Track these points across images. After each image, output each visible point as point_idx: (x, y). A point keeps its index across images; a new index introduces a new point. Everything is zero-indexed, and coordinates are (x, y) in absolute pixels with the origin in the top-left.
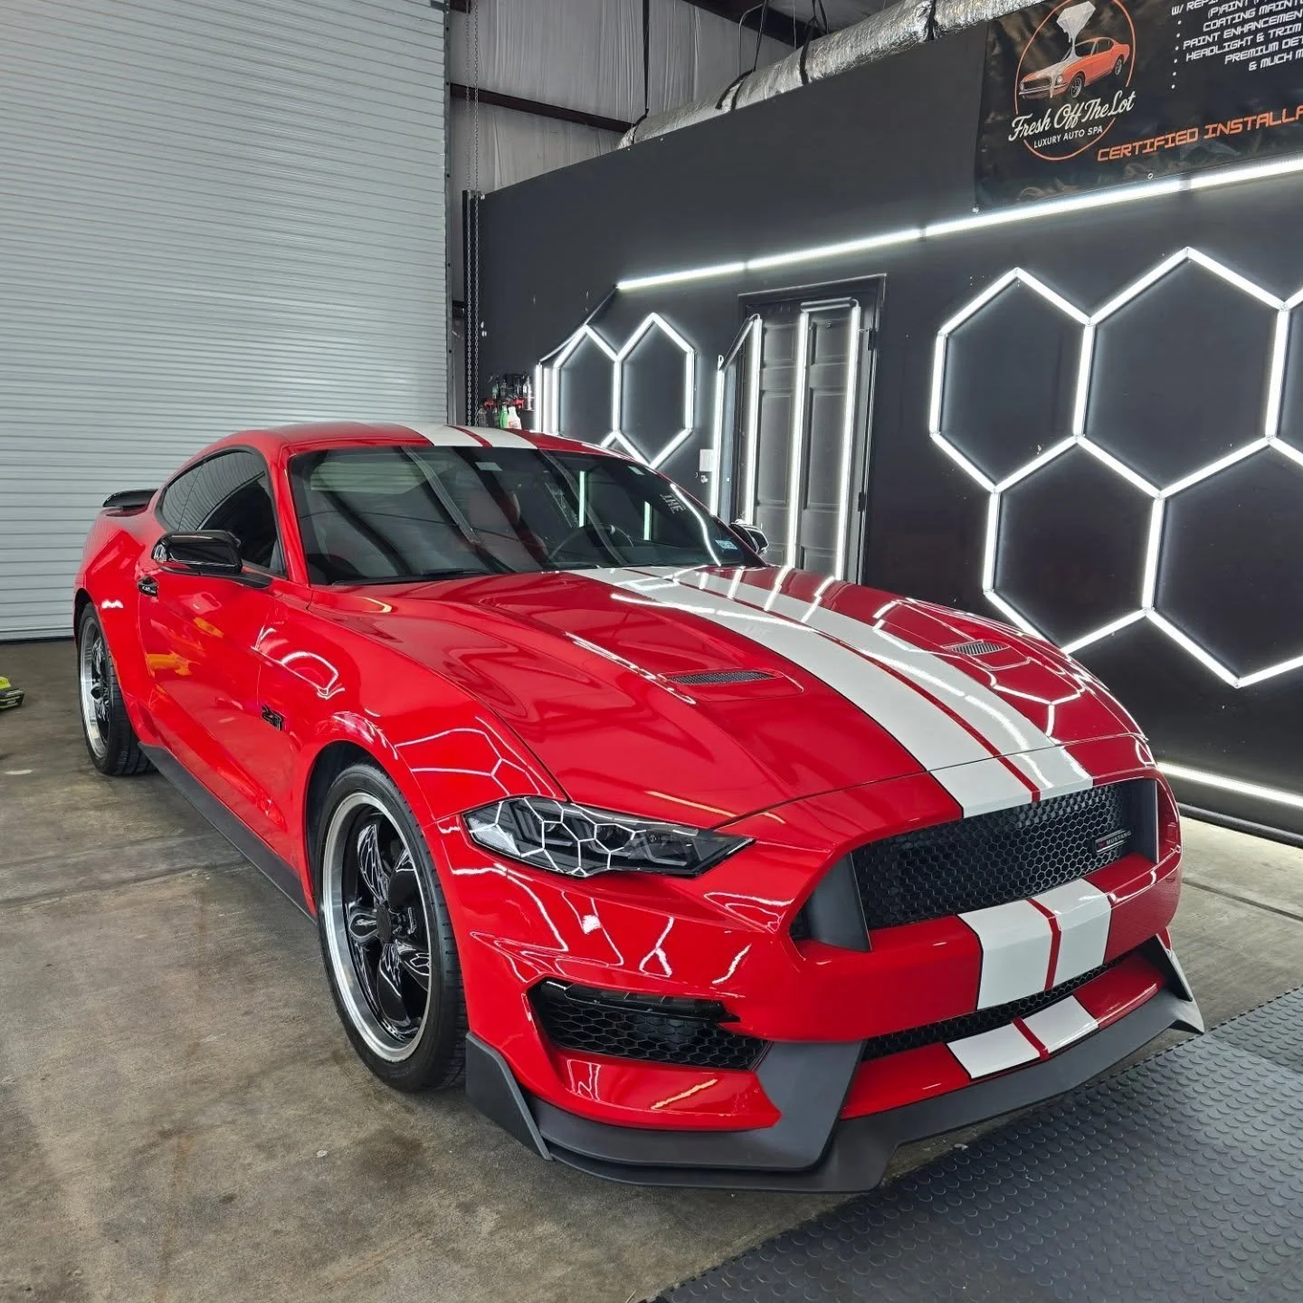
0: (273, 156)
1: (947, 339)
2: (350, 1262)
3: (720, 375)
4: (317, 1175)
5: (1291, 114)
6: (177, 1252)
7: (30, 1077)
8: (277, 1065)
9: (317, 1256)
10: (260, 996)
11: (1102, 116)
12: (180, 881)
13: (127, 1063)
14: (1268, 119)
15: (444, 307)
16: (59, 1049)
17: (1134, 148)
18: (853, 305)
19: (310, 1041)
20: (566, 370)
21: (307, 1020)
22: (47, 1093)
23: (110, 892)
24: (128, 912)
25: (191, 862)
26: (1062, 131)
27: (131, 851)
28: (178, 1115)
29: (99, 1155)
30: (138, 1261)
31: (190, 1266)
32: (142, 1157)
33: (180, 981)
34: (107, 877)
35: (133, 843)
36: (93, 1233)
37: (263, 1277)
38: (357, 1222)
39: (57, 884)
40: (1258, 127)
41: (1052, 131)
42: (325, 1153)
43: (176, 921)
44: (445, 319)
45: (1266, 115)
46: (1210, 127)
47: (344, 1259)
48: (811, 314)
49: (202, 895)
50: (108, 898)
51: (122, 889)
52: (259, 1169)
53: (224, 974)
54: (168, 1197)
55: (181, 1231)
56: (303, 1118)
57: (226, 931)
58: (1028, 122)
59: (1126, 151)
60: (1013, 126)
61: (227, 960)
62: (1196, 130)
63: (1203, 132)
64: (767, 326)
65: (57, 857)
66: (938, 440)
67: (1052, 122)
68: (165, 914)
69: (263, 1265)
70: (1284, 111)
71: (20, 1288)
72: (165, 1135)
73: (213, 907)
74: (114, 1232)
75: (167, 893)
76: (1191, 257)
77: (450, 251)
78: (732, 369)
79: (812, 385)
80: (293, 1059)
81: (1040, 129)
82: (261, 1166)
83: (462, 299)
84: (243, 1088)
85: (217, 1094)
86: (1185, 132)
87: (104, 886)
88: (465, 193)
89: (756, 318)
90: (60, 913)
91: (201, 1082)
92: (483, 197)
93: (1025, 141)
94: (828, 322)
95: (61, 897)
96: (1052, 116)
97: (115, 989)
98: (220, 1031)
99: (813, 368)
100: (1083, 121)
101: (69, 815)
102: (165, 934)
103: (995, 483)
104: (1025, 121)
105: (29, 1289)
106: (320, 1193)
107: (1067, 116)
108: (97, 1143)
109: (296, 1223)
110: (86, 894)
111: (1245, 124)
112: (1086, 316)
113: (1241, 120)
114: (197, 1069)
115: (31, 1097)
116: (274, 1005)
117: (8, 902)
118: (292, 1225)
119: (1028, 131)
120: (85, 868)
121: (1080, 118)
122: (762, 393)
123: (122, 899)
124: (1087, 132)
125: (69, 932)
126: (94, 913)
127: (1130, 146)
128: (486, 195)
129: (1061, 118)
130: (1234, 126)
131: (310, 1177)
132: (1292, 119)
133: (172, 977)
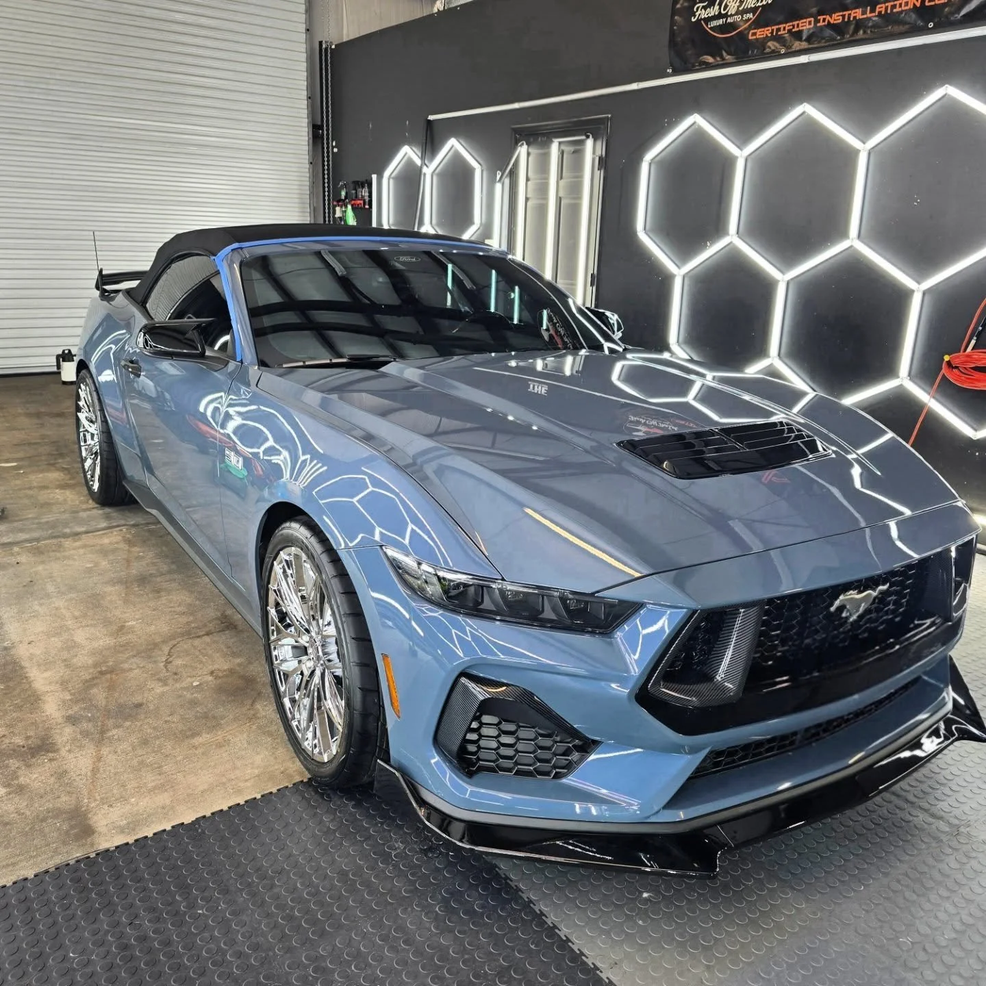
0: (179, 17)
1: (650, 164)
2: (208, 736)
3: (498, 186)
4: (192, 694)
5: (873, 11)
6: (108, 730)
7: (21, 642)
8: (173, 637)
9: (189, 733)
10: (164, 600)
11: (753, 6)
12: (115, 533)
13: (80, 636)
14: (858, 13)
15: (307, 129)
16: (39, 627)
17: (773, 30)
18: (588, 137)
19: (193, 625)
20: (393, 178)
21: (191, 614)
22: (31, 651)
23: (70, 539)
24: (81, 551)
25: (123, 522)
26: (726, 16)
27: (83, 515)
28: (111, 663)
29: (64, 684)
30: (86, 734)
31: (116, 737)
32: (89, 684)
33: (113, 593)
34: (67, 530)
35: (85, 510)
36: (60, 720)
37: (157, 743)
38: (214, 717)
39: (35, 535)
40: (852, 19)
41: (720, 16)
42: (198, 683)
43: (111, 557)
44: (307, 138)
45: (857, 10)
46: (821, 18)
47: (204, 735)
48: (560, 143)
49: (130, 543)
50: (67, 543)
51: (76, 537)
52: (158, 691)
53: (141, 588)
54: (104, 703)
55: (111, 721)
56: (186, 666)
57: (144, 563)
58: (705, 8)
59: (768, 32)
60: (695, 10)
61: (143, 580)
62: (812, 19)
63: (817, 21)
64: (530, 150)
65: (36, 518)
66: (643, 237)
67: (720, 8)
68: (104, 552)
69: (157, 738)
70: (869, 8)
71: (19, 746)
72: (102, 673)
73: (136, 549)
74: (72, 720)
75: (106, 541)
76: (807, 111)
77: (310, 87)
78: (507, 181)
79: (561, 194)
80: (182, 635)
81: (712, 14)
82: (159, 689)
83: (319, 123)
84: (149, 650)
85: (135, 653)
86: (805, 20)
87: (65, 536)
88: (321, 43)
89: (523, 144)
90: (38, 552)
91: (125, 646)
92: (333, 47)
93: (702, 22)
94: (572, 149)
95: (38, 542)
96: (720, 5)
97: (73, 595)
98: (138, 620)
99: (562, 183)
100: (740, 9)
101: (42, 492)
102: (104, 564)
103: (679, 267)
104: (703, 7)
105: (24, 747)
106: (193, 703)
107: (730, 5)
108: (62, 677)
109: (179, 717)
110: (55, 541)
111: (843, 16)
112: (739, 150)
113: (841, 13)
114: (123, 639)
115: (22, 652)
116: (172, 605)
117: (4, 545)
118: (175, 718)
119: (704, 14)
120: (53, 525)
121: (739, 7)
122: (527, 199)
123: (78, 544)
124: (742, 17)
125: (43, 562)
126: (59, 551)
127: (770, 28)
128: (336, 45)
129: (726, 6)
130: (836, 18)
131: (189, 696)
132: (874, 14)
133: (109, 589)
